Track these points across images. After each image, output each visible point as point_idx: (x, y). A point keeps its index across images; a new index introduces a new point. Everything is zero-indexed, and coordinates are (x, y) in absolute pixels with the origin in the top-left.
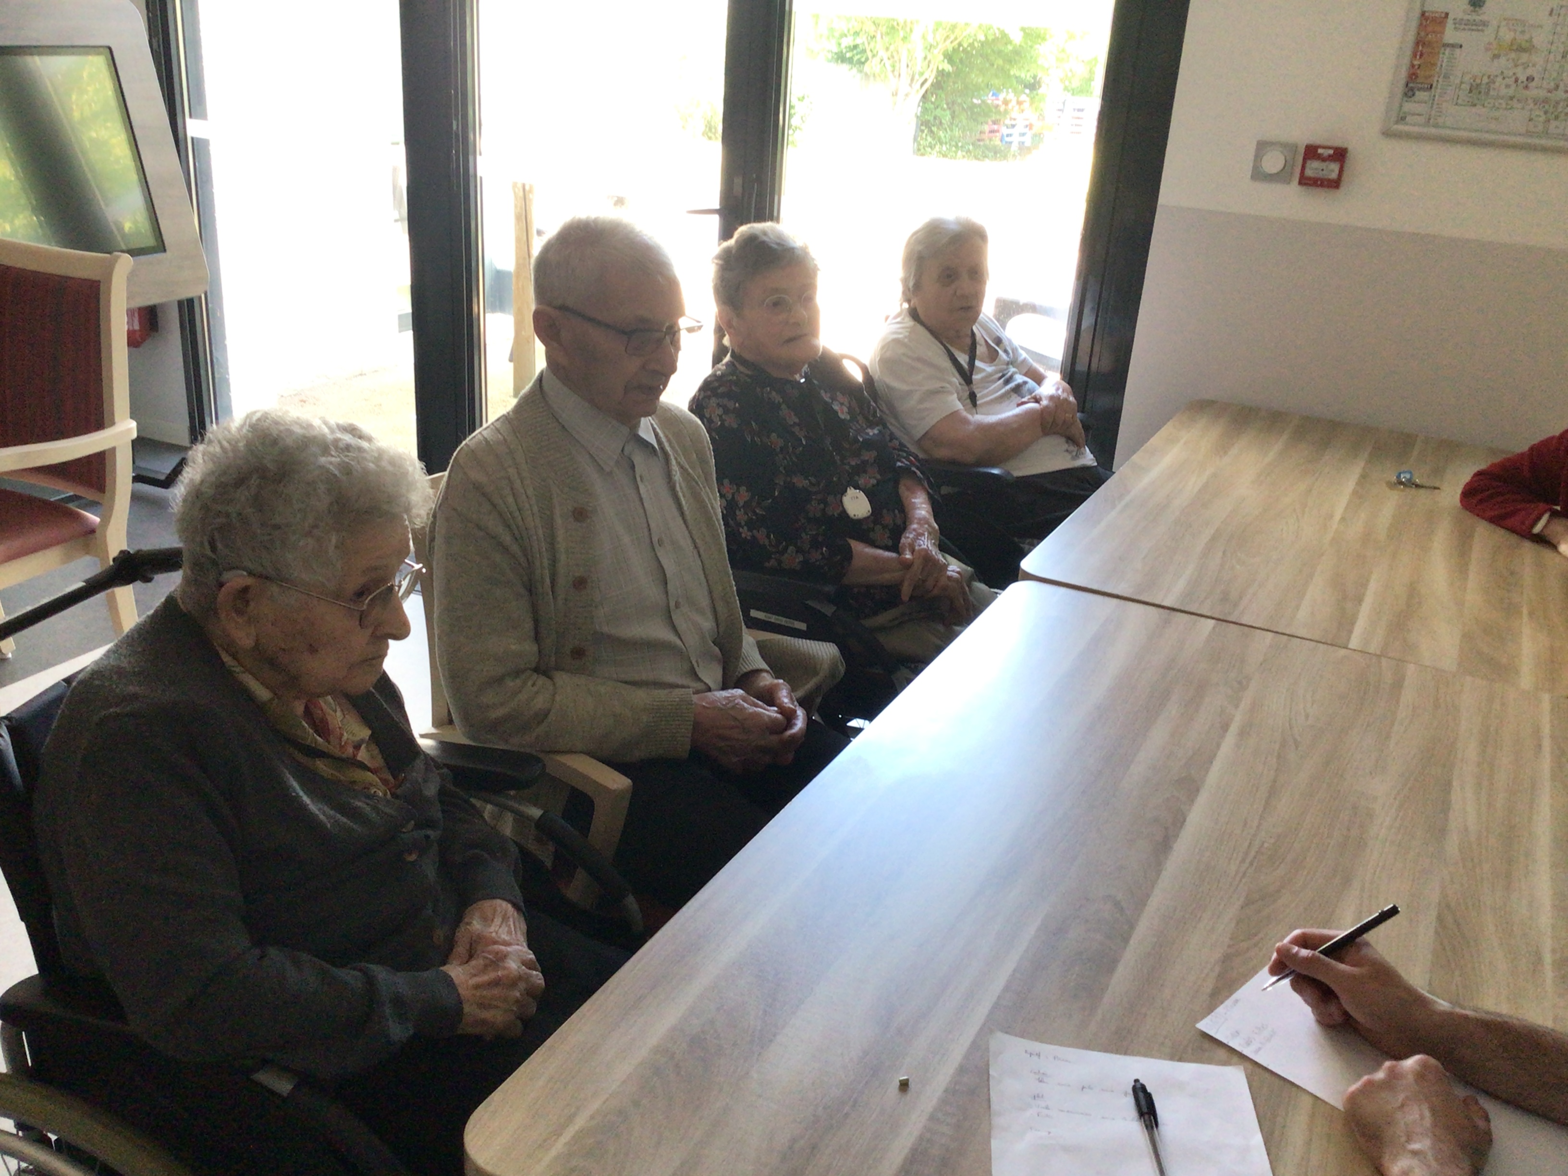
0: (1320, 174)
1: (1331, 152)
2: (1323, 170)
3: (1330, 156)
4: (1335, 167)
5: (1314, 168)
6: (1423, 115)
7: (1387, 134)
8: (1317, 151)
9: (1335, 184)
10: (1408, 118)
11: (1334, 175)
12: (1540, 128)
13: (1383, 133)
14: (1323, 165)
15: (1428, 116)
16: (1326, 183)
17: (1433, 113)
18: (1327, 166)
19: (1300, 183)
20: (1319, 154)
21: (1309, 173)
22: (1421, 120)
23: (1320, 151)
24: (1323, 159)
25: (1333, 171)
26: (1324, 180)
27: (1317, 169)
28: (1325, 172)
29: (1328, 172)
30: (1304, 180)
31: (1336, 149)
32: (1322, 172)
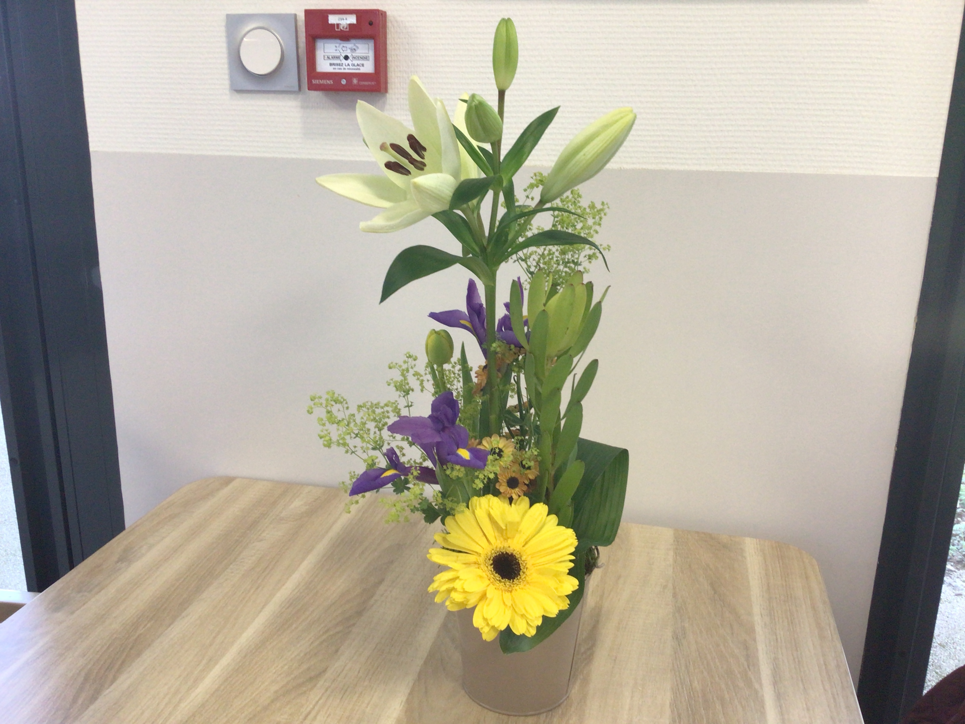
0: (347, 67)
1: (352, 19)
2: (346, 58)
3: (351, 26)
4: (365, 48)
5: (328, 56)
8: (327, 21)
9: (373, 85)
11: (368, 67)
14: (344, 47)
16: (355, 81)
18: (352, 50)
19: (311, 87)
20: (334, 26)
21: (322, 66)
23: (333, 19)
24: (342, 36)
25: (366, 58)
26: (349, 76)
27: (338, 58)
28: (349, 61)
29: (356, 62)
30: (314, 82)
31: (360, 14)
32: (344, 61)
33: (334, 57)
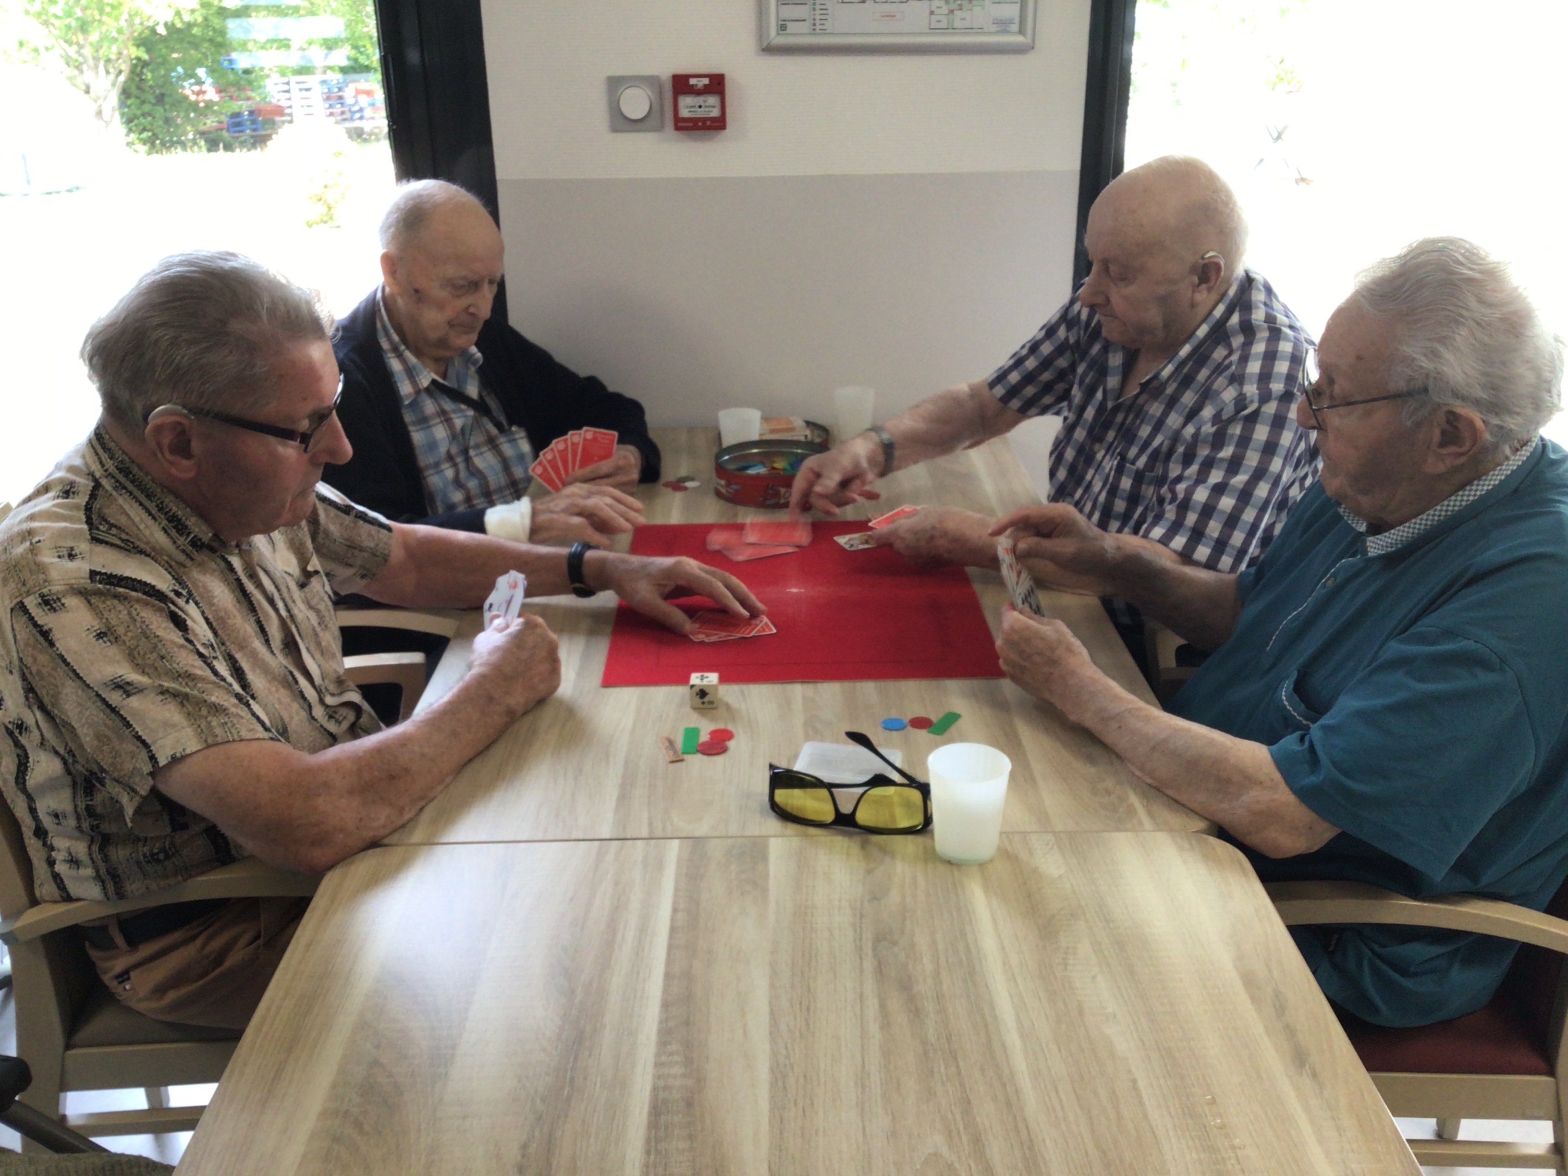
0: (700, 113)
1: (706, 81)
2: (700, 107)
3: (705, 86)
4: (713, 100)
5: (688, 106)
6: (804, 20)
7: (770, 50)
8: (688, 82)
9: (718, 124)
10: (791, 27)
11: (715, 113)
12: (944, 25)
13: (763, 50)
14: (700, 100)
15: (812, 22)
16: (708, 123)
17: (818, 17)
18: (705, 102)
19: (677, 128)
20: (693, 85)
21: (684, 113)
22: (804, 27)
23: (692, 81)
24: (698, 92)
25: (713, 107)
26: (704, 120)
27: (694, 107)
28: (702, 109)
29: (707, 109)
30: (680, 124)
31: (711, 77)
32: (699, 110)
33: (691, 107)
